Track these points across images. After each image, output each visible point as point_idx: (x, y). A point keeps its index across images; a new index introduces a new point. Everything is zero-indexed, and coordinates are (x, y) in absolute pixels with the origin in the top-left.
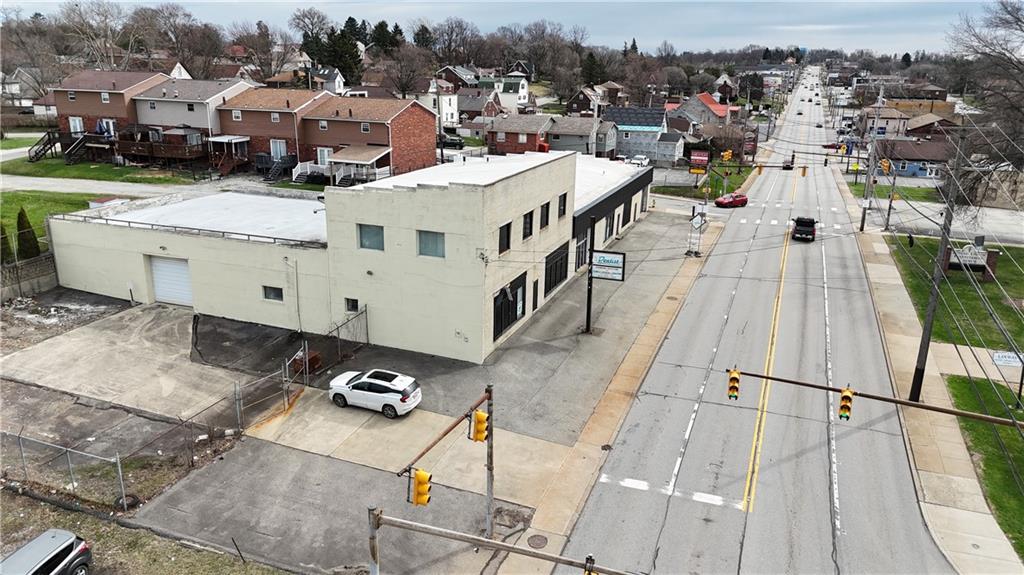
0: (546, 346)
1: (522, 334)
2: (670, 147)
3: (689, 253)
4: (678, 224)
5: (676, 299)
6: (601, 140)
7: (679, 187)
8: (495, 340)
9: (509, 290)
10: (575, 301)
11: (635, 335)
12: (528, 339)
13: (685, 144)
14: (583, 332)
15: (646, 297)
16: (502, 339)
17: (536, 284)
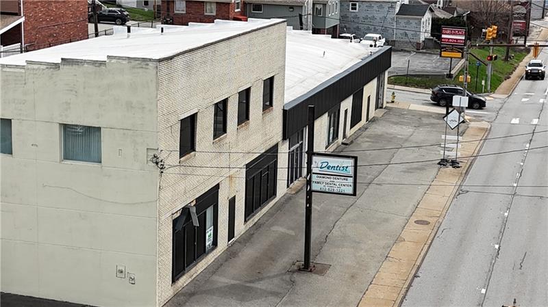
0: (249, 289)
1: (214, 273)
2: (413, 23)
3: (443, 162)
4: (427, 125)
5: (427, 223)
6: (319, 12)
7: (427, 76)
8: (174, 281)
9: (194, 210)
10: (288, 228)
11: (372, 272)
12: (222, 280)
13: (433, 20)
14: (300, 270)
15: (386, 220)
16: (184, 281)
17: (232, 202)
